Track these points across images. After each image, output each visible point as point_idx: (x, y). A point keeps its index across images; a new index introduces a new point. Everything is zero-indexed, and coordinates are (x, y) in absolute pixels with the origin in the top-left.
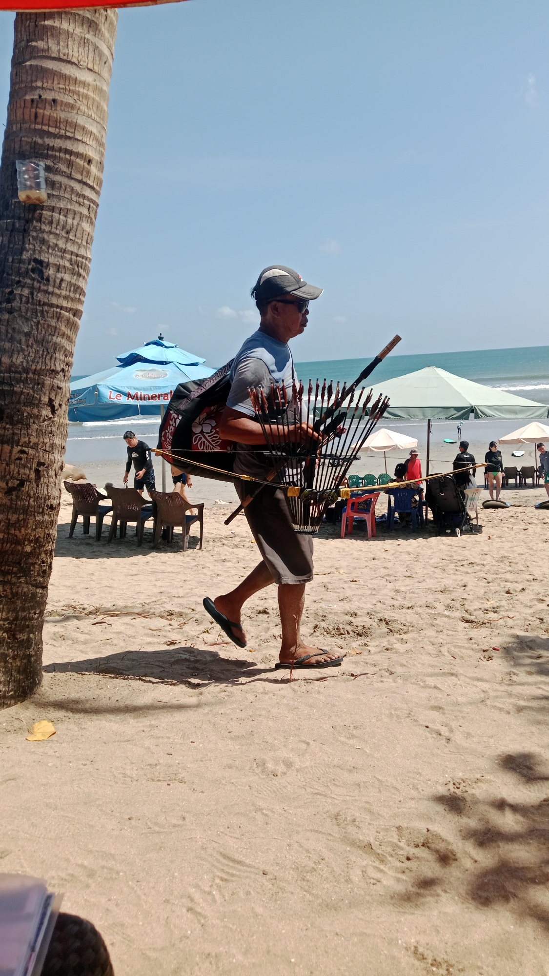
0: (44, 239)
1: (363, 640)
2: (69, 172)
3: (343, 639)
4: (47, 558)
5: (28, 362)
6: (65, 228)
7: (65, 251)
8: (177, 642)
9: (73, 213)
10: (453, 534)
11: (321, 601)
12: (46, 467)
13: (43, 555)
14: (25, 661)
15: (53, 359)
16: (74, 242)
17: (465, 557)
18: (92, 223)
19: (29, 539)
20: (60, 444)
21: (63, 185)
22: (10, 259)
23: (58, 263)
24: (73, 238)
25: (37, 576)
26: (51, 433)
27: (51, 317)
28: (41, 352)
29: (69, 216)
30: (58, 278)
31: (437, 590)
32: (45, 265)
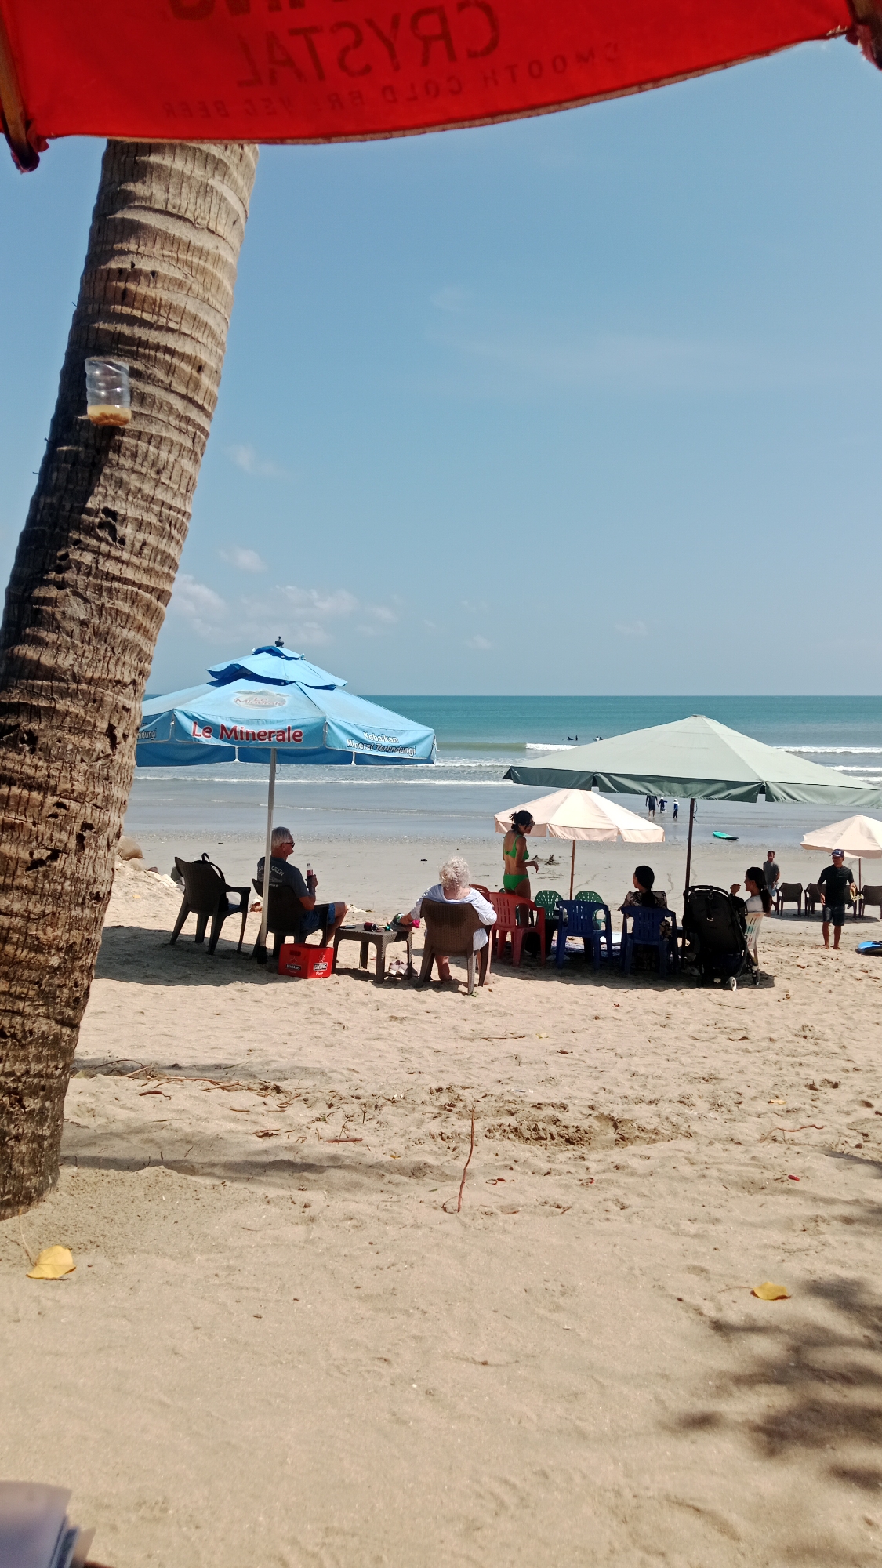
0: (121, 480)
1: (573, 1151)
2: (168, 382)
3: (544, 1147)
4: (83, 979)
5: (81, 667)
6: (156, 466)
7: (151, 500)
8: (275, 1133)
9: (169, 443)
10: (726, 986)
11: (508, 1081)
12: (95, 833)
13: (77, 974)
14: (35, 1145)
15: (120, 664)
16: (167, 487)
17: (743, 1024)
18: (196, 461)
19: (57, 946)
20: (120, 796)
21: (157, 401)
22: (68, 507)
23: (140, 518)
24: (167, 482)
25: (66, 1006)
26: (107, 780)
27: (122, 600)
28: (102, 652)
29: (162, 447)
30: (139, 541)
31: (697, 1075)
32: (119, 518)
